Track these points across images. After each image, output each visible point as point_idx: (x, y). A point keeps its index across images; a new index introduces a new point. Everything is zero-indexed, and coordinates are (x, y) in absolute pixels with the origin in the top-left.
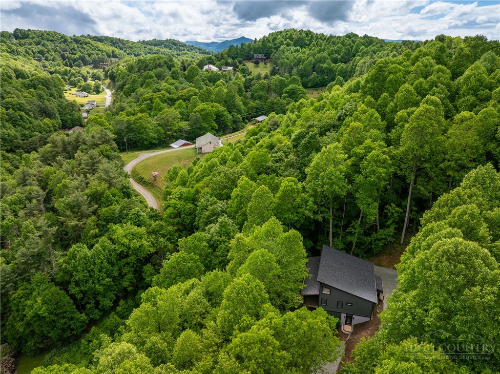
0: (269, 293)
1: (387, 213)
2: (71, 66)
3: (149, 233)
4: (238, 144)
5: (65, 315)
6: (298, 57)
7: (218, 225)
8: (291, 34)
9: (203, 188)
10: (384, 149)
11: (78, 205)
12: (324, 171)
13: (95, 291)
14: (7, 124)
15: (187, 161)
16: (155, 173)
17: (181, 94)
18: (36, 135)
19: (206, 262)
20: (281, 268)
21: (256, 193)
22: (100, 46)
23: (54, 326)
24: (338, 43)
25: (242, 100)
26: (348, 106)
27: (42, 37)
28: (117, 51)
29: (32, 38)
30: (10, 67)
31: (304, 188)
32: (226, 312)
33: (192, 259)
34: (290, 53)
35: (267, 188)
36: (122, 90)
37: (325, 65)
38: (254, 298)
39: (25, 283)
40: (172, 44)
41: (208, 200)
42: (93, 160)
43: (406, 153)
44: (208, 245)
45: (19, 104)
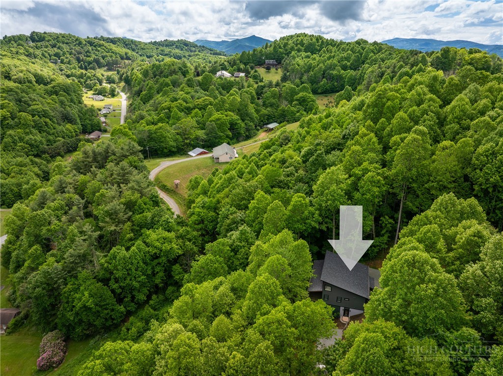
0: (282, 288)
1: (381, 224)
2: (86, 69)
3: (177, 237)
4: (253, 158)
5: (108, 306)
6: (308, 64)
7: (238, 232)
8: (302, 40)
9: (223, 198)
10: (379, 171)
11: (116, 213)
12: (328, 189)
13: (132, 287)
14: (34, 130)
15: (206, 170)
16: (177, 181)
17: (197, 103)
18: (59, 140)
19: (229, 263)
20: (292, 270)
21: (271, 206)
22: (114, 48)
23: (98, 316)
24: (348, 49)
25: (254, 108)
26: (351, 127)
27: (57, 40)
28: (130, 52)
29: (48, 41)
30: (30, 72)
31: (311, 202)
32: (251, 302)
33: (217, 261)
34: (300, 60)
35: (280, 202)
36: (139, 95)
37: (335, 72)
38: (272, 292)
39: (73, 279)
40: (184, 44)
41: (229, 209)
42: (124, 171)
43: (397, 175)
44: (230, 249)
45: (44, 111)
